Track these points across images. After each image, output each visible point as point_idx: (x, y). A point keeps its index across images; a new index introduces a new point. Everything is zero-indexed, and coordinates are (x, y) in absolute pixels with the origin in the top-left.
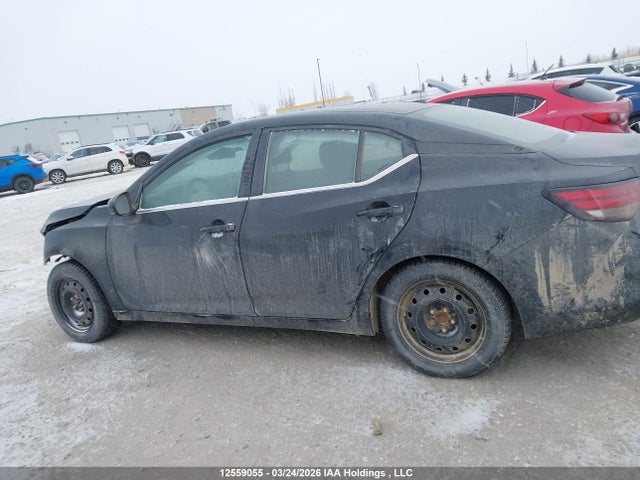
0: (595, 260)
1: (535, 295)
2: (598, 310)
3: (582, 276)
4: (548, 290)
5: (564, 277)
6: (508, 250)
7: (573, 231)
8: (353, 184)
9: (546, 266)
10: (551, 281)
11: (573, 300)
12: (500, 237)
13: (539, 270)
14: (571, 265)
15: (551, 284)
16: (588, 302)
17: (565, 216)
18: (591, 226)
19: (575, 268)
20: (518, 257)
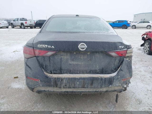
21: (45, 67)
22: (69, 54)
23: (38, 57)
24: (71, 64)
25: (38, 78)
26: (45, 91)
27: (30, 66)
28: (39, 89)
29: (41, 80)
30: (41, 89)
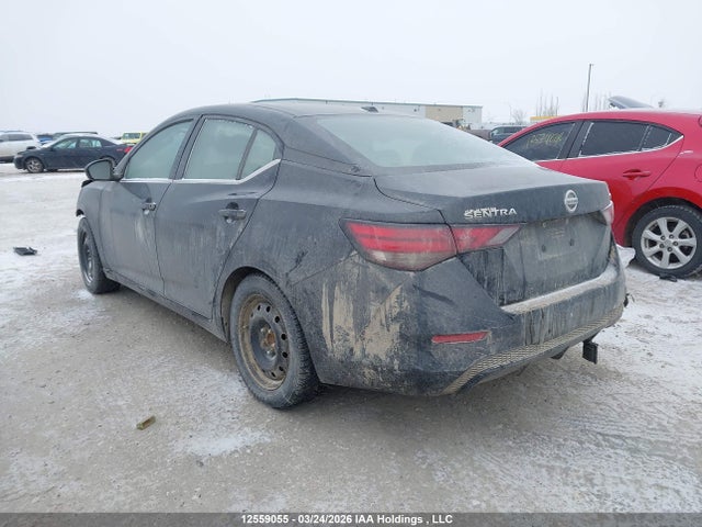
0: (373, 308)
1: (320, 333)
2: (375, 369)
3: (361, 324)
4: (331, 331)
5: (345, 320)
6: (302, 277)
7: (356, 271)
8: (234, 182)
9: (331, 304)
10: (335, 322)
11: (352, 350)
12: (298, 261)
13: (325, 307)
14: (352, 308)
15: (334, 326)
16: (365, 356)
17: (351, 251)
18: (372, 268)
19: (355, 312)
20: (309, 287)
21: (489, 284)
22: (533, 231)
23: (468, 253)
24: (541, 263)
25: (485, 328)
26: (502, 367)
27: (441, 294)
28: (486, 367)
29: (494, 332)
30: (491, 366)
